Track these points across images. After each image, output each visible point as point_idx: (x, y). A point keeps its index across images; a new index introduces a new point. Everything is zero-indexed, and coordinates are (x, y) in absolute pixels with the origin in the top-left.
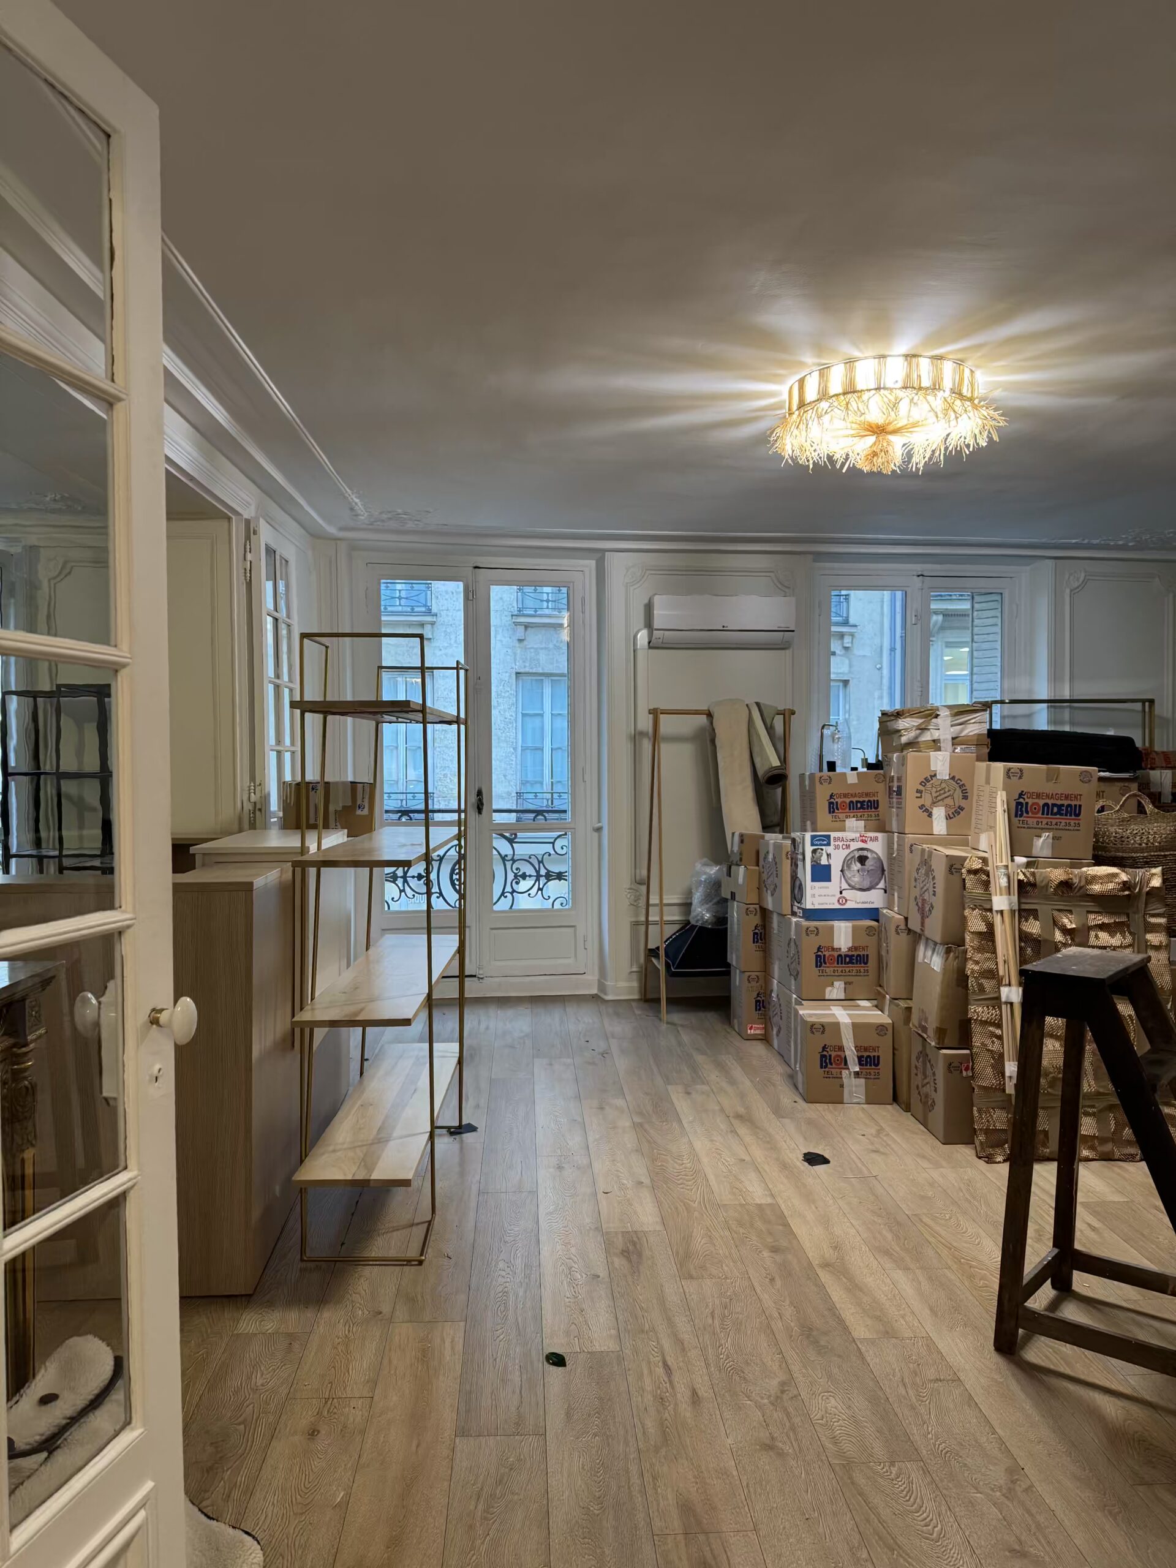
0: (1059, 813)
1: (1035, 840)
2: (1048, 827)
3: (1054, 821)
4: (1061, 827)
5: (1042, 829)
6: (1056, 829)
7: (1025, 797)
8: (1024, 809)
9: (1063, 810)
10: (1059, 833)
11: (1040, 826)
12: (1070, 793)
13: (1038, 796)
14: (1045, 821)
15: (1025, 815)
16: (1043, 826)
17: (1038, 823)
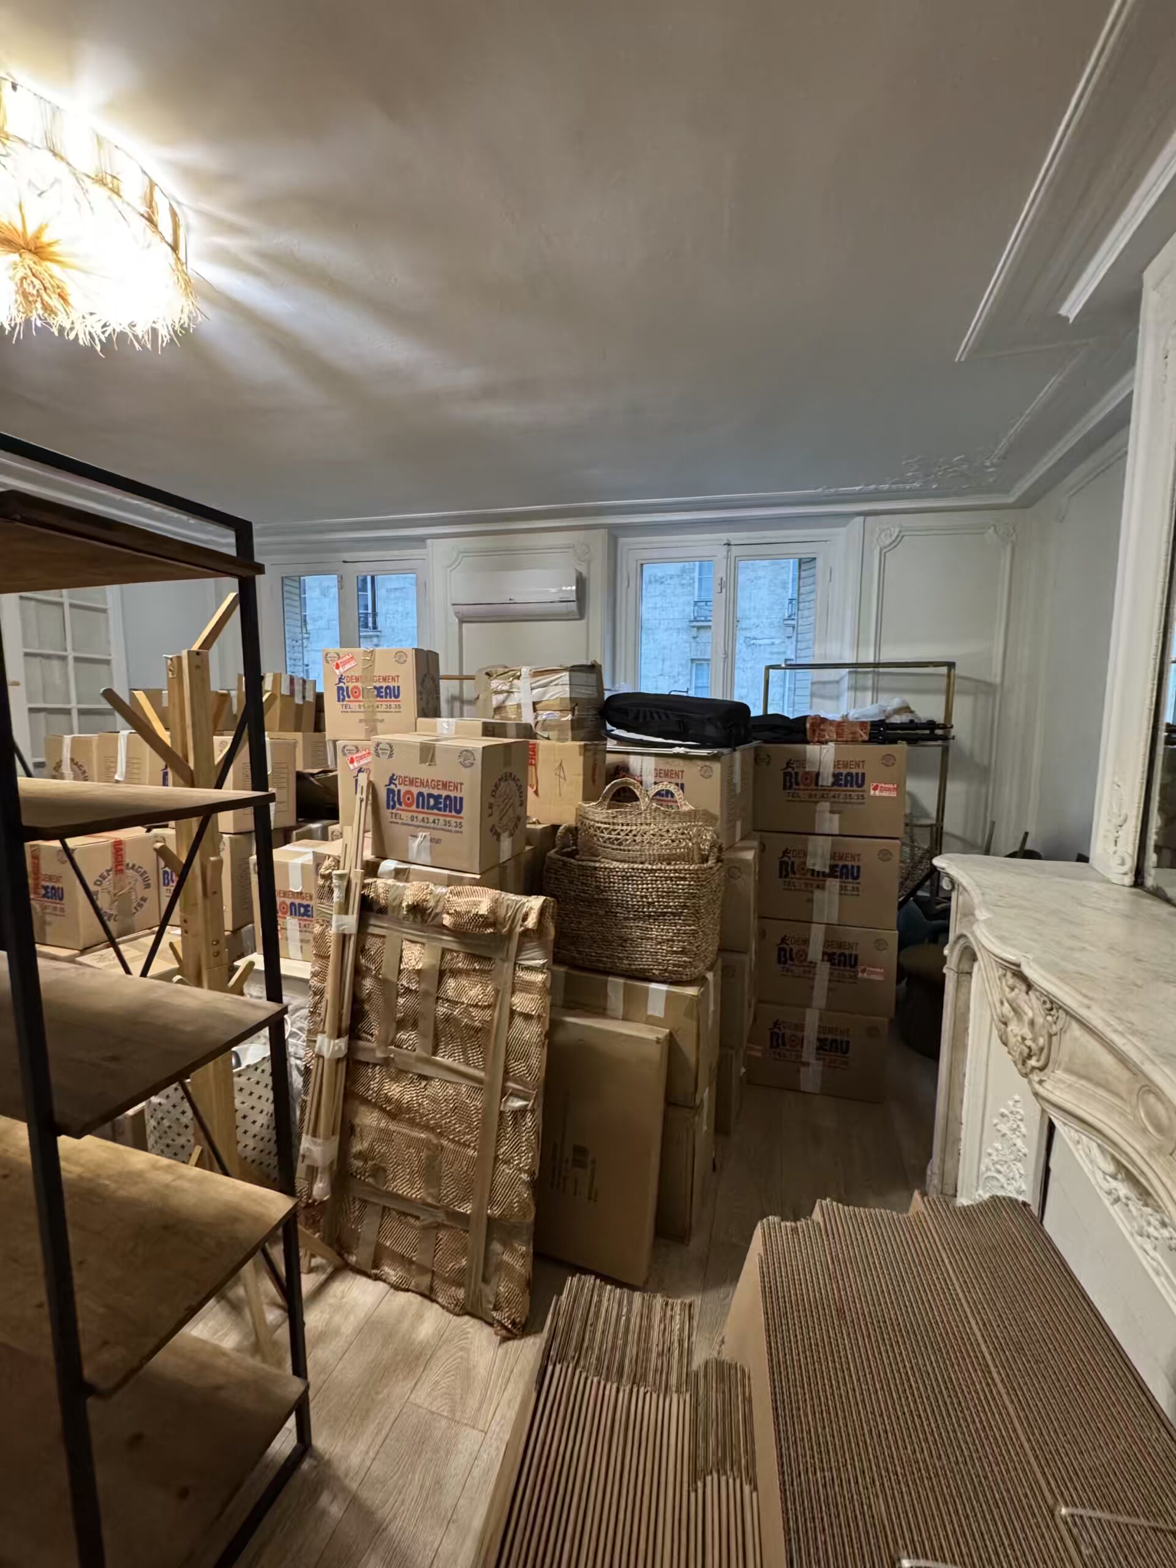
0: (435, 807)
1: (410, 841)
2: (425, 824)
3: (431, 818)
4: (439, 827)
5: (418, 826)
6: (434, 828)
7: (396, 782)
8: (396, 799)
9: (441, 803)
10: (438, 834)
11: (415, 823)
12: (448, 780)
13: (412, 782)
14: (421, 816)
15: (397, 806)
16: (418, 823)
17: (412, 818)
